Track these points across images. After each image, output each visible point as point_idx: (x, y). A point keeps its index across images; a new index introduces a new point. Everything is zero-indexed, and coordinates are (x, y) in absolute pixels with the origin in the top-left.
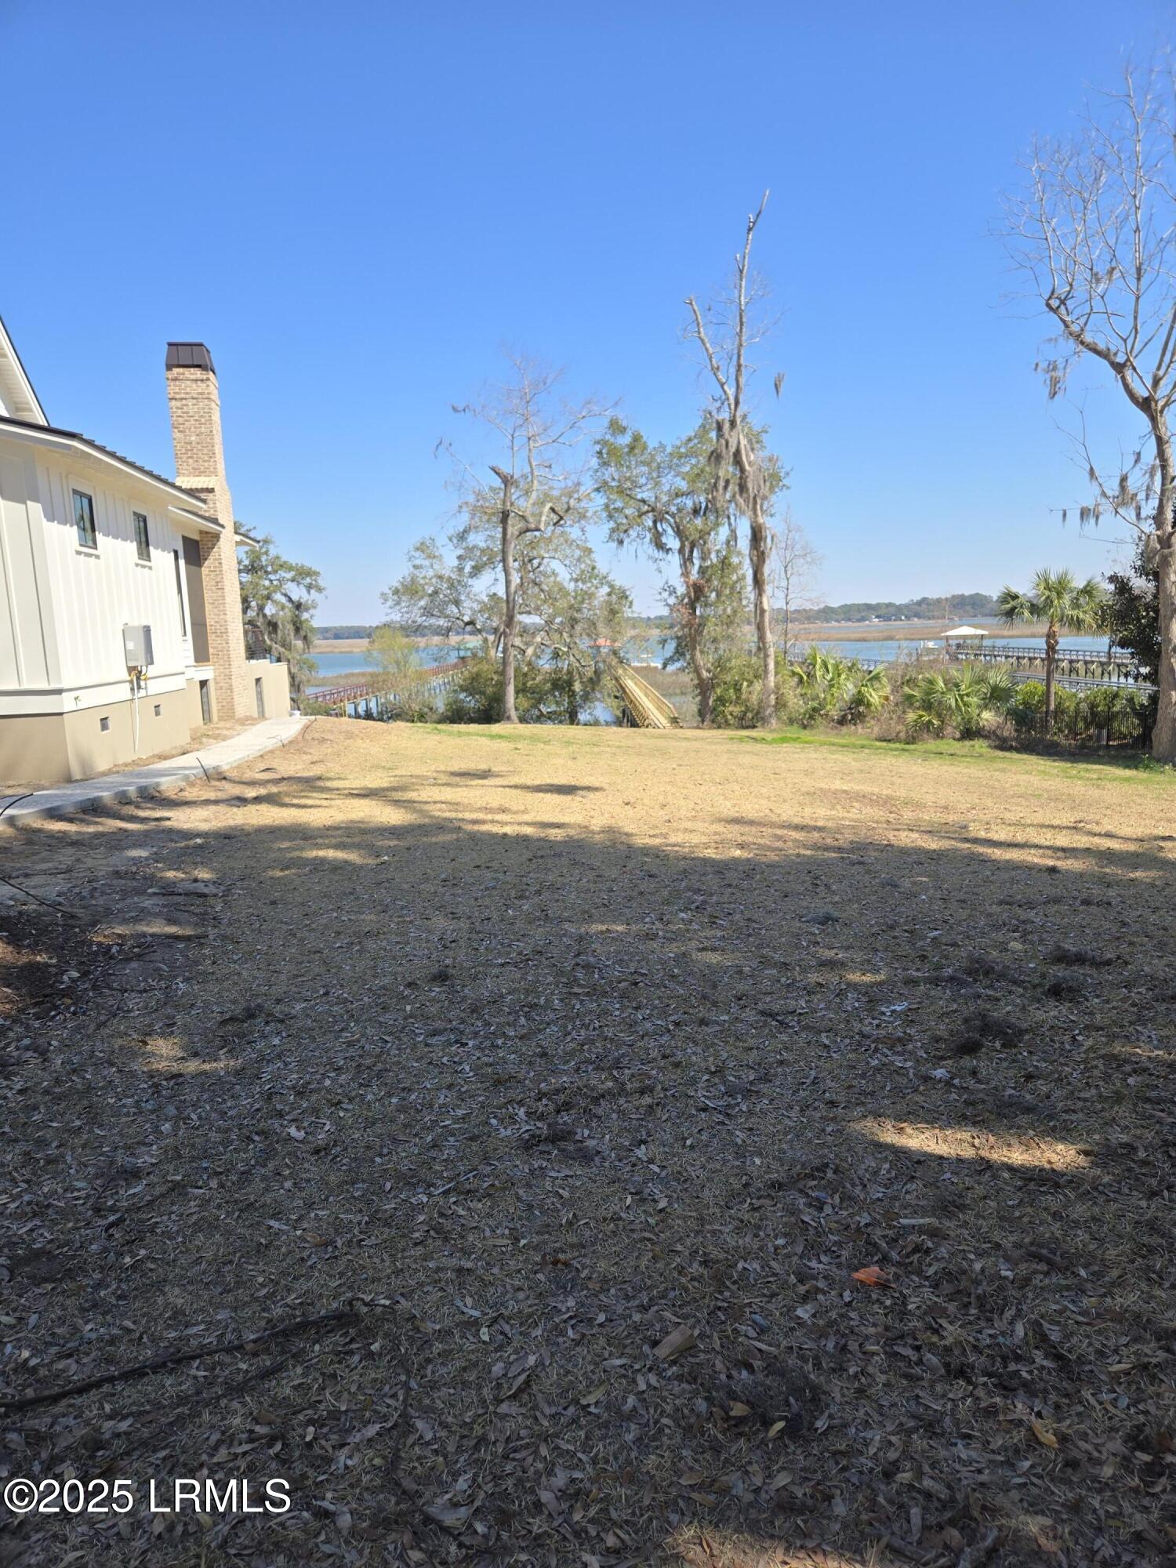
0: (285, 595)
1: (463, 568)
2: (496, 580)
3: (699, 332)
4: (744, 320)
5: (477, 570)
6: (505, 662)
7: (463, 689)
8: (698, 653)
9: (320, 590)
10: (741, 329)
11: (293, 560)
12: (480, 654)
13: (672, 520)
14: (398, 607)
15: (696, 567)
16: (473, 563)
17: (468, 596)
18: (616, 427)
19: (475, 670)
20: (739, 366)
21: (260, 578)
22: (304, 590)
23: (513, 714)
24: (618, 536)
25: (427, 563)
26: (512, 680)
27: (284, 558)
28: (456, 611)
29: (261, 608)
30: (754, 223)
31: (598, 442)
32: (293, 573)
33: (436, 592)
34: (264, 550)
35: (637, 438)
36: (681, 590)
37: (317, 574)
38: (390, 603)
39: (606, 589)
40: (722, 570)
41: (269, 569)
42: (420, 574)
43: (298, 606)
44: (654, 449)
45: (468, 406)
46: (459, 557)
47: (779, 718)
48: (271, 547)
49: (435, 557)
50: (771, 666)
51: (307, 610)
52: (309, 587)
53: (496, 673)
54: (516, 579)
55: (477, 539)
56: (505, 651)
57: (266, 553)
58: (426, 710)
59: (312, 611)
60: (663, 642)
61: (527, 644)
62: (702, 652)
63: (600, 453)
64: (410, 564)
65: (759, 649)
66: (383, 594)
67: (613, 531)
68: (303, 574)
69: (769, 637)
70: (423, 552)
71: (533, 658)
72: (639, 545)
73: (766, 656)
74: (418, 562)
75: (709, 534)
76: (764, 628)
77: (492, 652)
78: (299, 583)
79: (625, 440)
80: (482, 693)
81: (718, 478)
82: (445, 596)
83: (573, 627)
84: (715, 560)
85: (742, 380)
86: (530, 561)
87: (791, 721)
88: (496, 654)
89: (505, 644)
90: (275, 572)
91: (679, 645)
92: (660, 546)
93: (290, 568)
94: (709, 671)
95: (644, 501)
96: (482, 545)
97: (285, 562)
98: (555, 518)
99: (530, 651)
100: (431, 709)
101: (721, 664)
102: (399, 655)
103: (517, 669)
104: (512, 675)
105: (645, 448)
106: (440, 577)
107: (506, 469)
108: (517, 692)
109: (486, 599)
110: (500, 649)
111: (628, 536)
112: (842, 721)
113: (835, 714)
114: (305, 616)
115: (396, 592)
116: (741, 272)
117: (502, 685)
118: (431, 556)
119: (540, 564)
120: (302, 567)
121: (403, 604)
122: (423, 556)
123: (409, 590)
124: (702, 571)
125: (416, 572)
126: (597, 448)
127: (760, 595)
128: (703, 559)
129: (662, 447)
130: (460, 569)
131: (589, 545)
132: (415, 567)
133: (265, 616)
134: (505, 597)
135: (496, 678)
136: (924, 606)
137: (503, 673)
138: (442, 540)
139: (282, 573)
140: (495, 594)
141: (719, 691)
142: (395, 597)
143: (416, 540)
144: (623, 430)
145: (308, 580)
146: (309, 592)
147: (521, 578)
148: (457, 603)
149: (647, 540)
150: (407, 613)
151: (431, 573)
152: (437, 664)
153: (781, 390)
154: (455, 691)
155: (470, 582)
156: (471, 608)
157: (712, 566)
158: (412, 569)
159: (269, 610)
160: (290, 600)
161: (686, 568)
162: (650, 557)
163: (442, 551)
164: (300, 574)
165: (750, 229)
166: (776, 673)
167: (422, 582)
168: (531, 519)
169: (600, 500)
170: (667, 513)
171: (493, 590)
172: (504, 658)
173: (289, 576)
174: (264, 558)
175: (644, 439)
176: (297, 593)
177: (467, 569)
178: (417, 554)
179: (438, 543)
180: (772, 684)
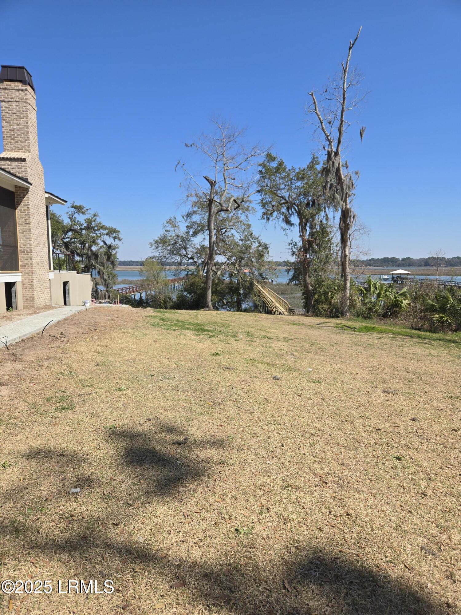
0: (104, 242)
1: (189, 232)
2: (204, 239)
3: (316, 110)
4: (345, 96)
5: (195, 233)
6: (207, 277)
7: (186, 290)
8: (307, 277)
9: (120, 240)
10: (344, 101)
11: (108, 225)
12: (195, 273)
13: (296, 208)
14: (157, 250)
15: (308, 233)
16: (194, 230)
17: (191, 245)
18: (270, 158)
19: (192, 281)
20: (342, 121)
21: (91, 232)
22: (112, 239)
23: (210, 304)
24: (267, 216)
25: (172, 229)
26: (211, 287)
27: (103, 223)
28: (185, 252)
29: (90, 247)
30: (353, 44)
31: (260, 165)
32: (107, 231)
33: (175, 243)
34: (94, 219)
35: (281, 164)
36: (300, 244)
37: (119, 232)
38: (153, 247)
39: (257, 244)
40: (323, 234)
41: (96, 228)
42: (168, 234)
43: (110, 247)
44: (289, 170)
45: (194, 144)
46: (187, 227)
47: (351, 313)
48: (97, 218)
49: (176, 226)
50: (348, 285)
51: (114, 249)
52: (115, 238)
53: (202, 283)
54: (214, 239)
55: (196, 218)
56: (207, 272)
57: (94, 221)
58: (168, 299)
59: (117, 250)
60: (288, 271)
61: (218, 269)
62: (309, 277)
63: (261, 172)
64: (164, 230)
65: (342, 276)
66: (150, 243)
67: (264, 214)
68: (112, 232)
69: (348, 270)
70: (170, 224)
71: (221, 276)
72: (277, 221)
73: (346, 280)
74: (167, 229)
75: (315, 215)
76: (345, 265)
77: (201, 273)
78: (110, 236)
79: (274, 165)
80: (195, 293)
81: (327, 182)
82: (180, 245)
83: (240, 262)
84: (318, 229)
85: (343, 129)
86: (221, 229)
87: (358, 315)
88: (203, 274)
89: (208, 269)
90: (98, 230)
91: (295, 272)
92: (288, 222)
93: (106, 229)
94: (312, 286)
95: (282, 197)
96: (199, 222)
97: (103, 226)
98: (236, 205)
99: (219, 273)
100: (170, 299)
101: (319, 283)
102: (155, 272)
103: (213, 281)
104: (211, 284)
105: (285, 168)
106: (178, 236)
107: (212, 178)
108: (213, 293)
109: (199, 247)
110: (205, 270)
111: (272, 217)
112: (385, 316)
113: (381, 311)
114: (114, 252)
115: (156, 242)
116: (345, 71)
117: (205, 289)
118: (174, 226)
119: (226, 231)
120: (112, 228)
121: (160, 248)
122: (170, 226)
123: (163, 241)
124: (312, 234)
125: (166, 233)
126: (260, 168)
127: (345, 247)
128: (312, 228)
129: (294, 169)
130: (188, 233)
131: (250, 223)
132: (166, 231)
133: (92, 250)
134: (208, 246)
135: (202, 285)
136: (372, 261)
137: (206, 283)
138: (179, 218)
139: (101, 231)
140: (204, 245)
141: (316, 296)
142: (156, 245)
143: (167, 218)
144: (274, 159)
145: (114, 235)
146: (114, 240)
147: (217, 238)
148: (185, 248)
149: (281, 219)
150: (162, 253)
151: (174, 234)
152: (175, 277)
153: (363, 136)
154: (182, 291)
155: (192, 238)
156: (192, 252)
157: (317, 232)
158: (164, 231)
159: (94, 248)
160: (105, 244)
161: (303, 232)
162: (282, 228)
163: (179, 224)
164: (111, 232)
165: (350, 48)
166: (351, 289)
167: (169, 238)
168: (224, 205)
169: (259, 197)
170: (294, 204)
171: (203, 243)
172: (207, 275)
173: (105, 232)
174: (93, 223)
175: (285, 164)
176: (109, 241)
177: (191, 233)
178: (167, 225)
179: (178, 220)
180: (348, 295)
